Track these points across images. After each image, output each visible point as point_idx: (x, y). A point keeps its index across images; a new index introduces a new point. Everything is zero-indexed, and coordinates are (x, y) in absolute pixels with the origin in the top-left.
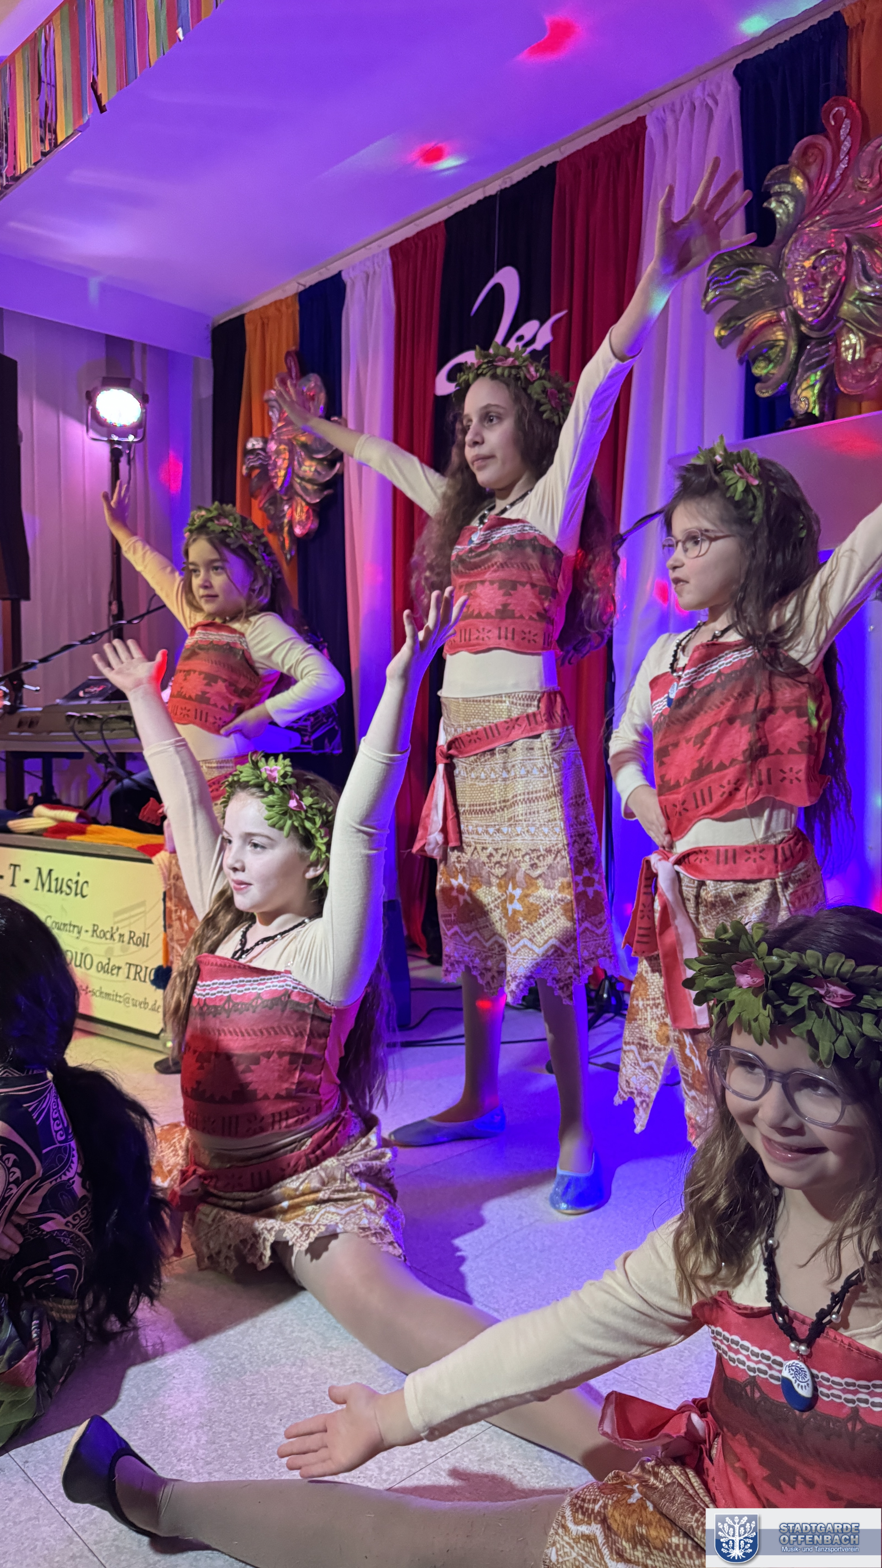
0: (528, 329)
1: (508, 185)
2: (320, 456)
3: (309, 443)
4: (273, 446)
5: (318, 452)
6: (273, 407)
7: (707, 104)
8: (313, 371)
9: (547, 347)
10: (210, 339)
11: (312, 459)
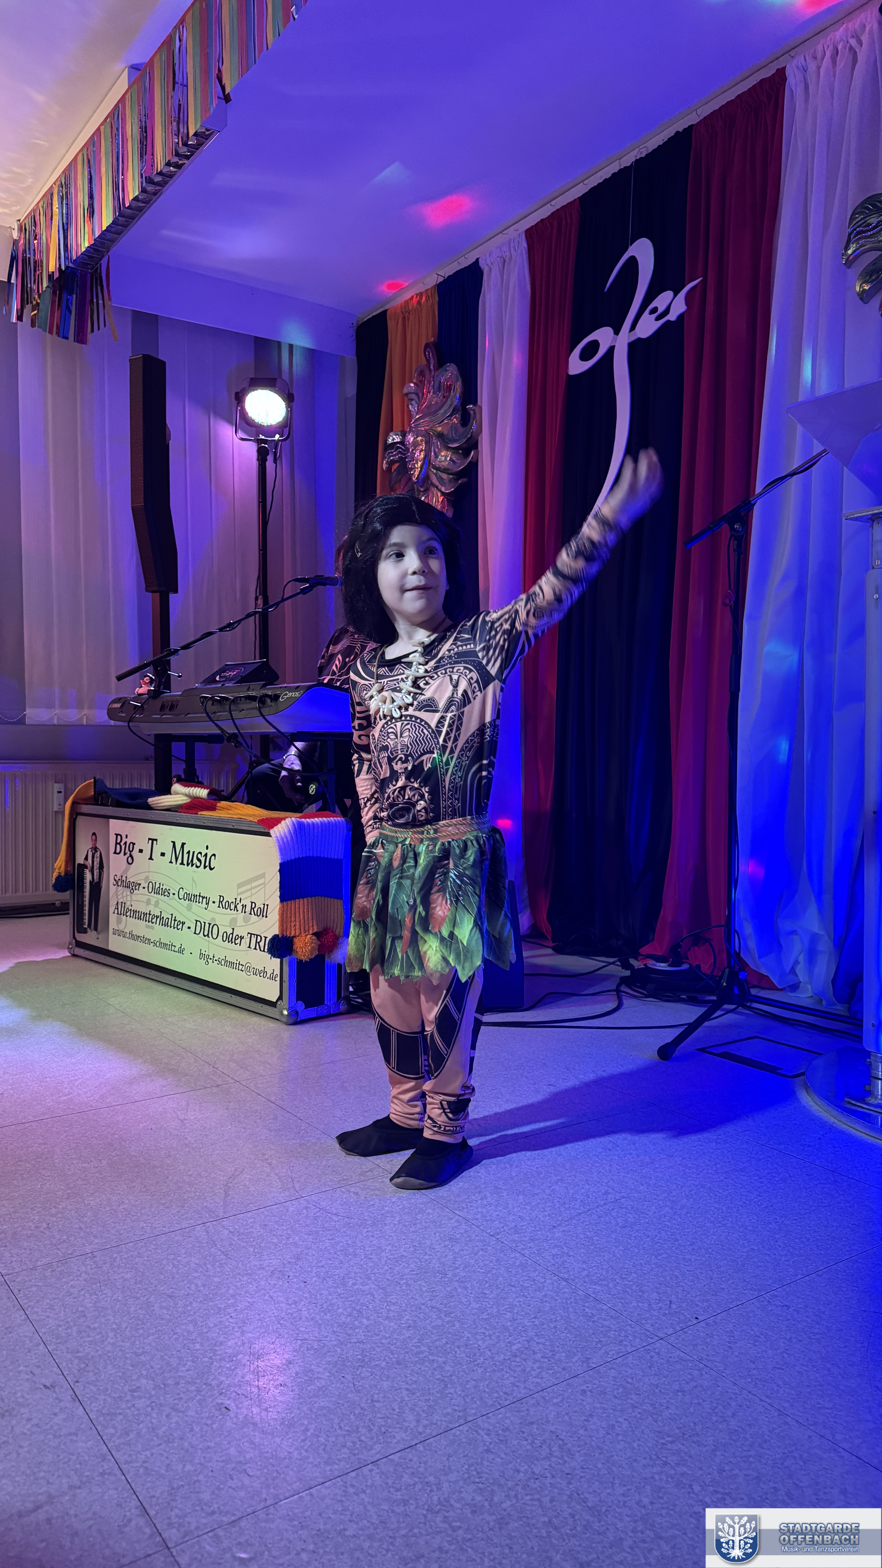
0: (662, 301)
1: (643, 155)
2: (456, 445)
3: (445, 433)
4: (410, 438)
5: (455, 441)
6: (413, 400)
7: (851, 46)
8: (450, 362)
9: (681, 317)
10: (354, 337)
11: (448, 449)
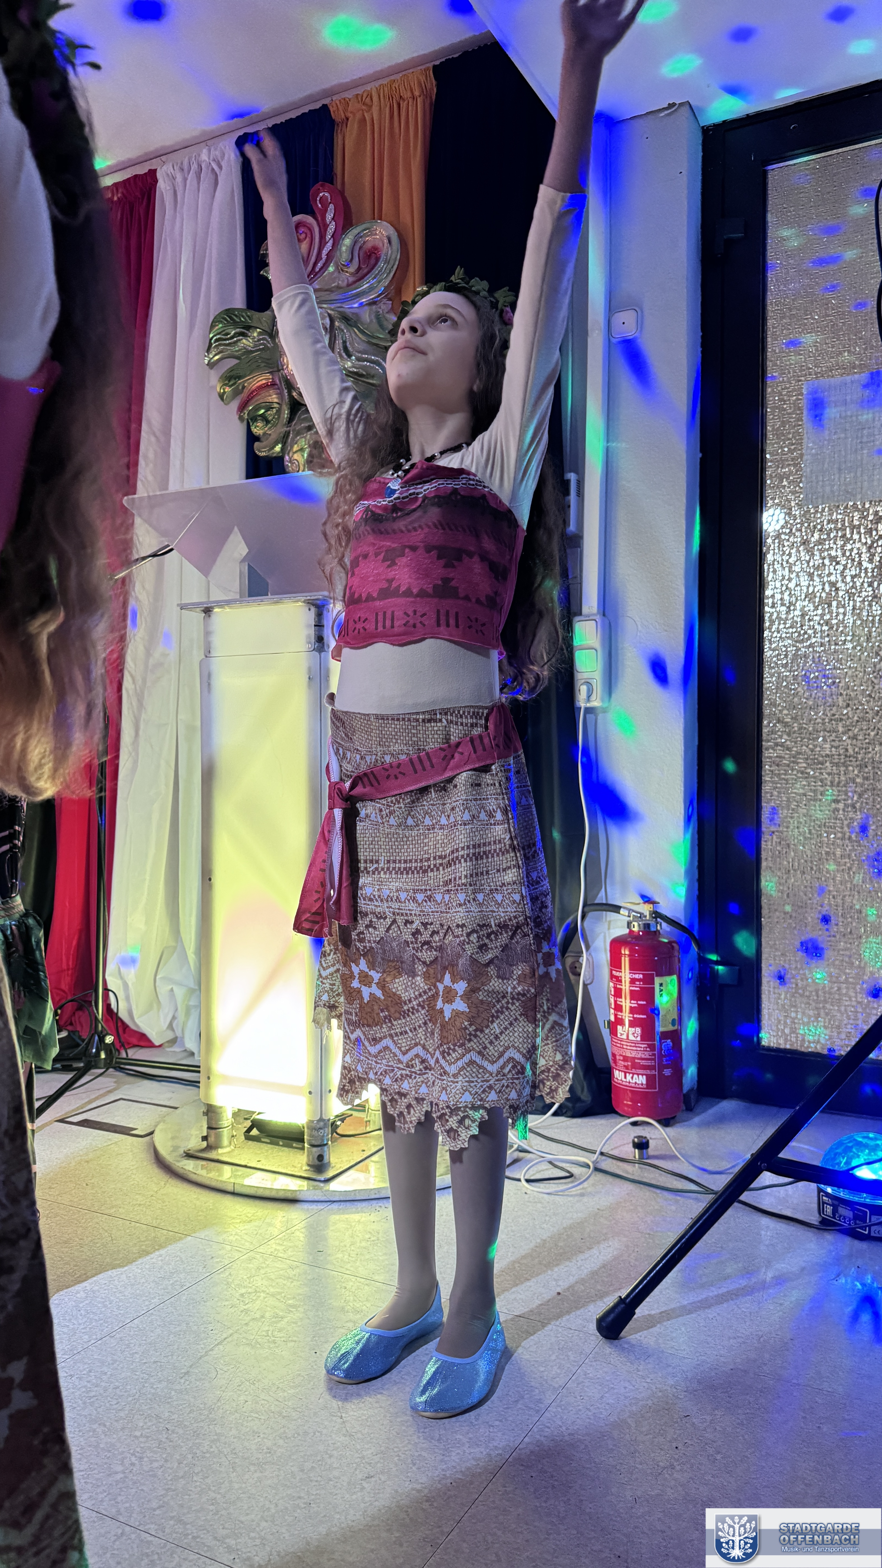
7: (213, 169)
